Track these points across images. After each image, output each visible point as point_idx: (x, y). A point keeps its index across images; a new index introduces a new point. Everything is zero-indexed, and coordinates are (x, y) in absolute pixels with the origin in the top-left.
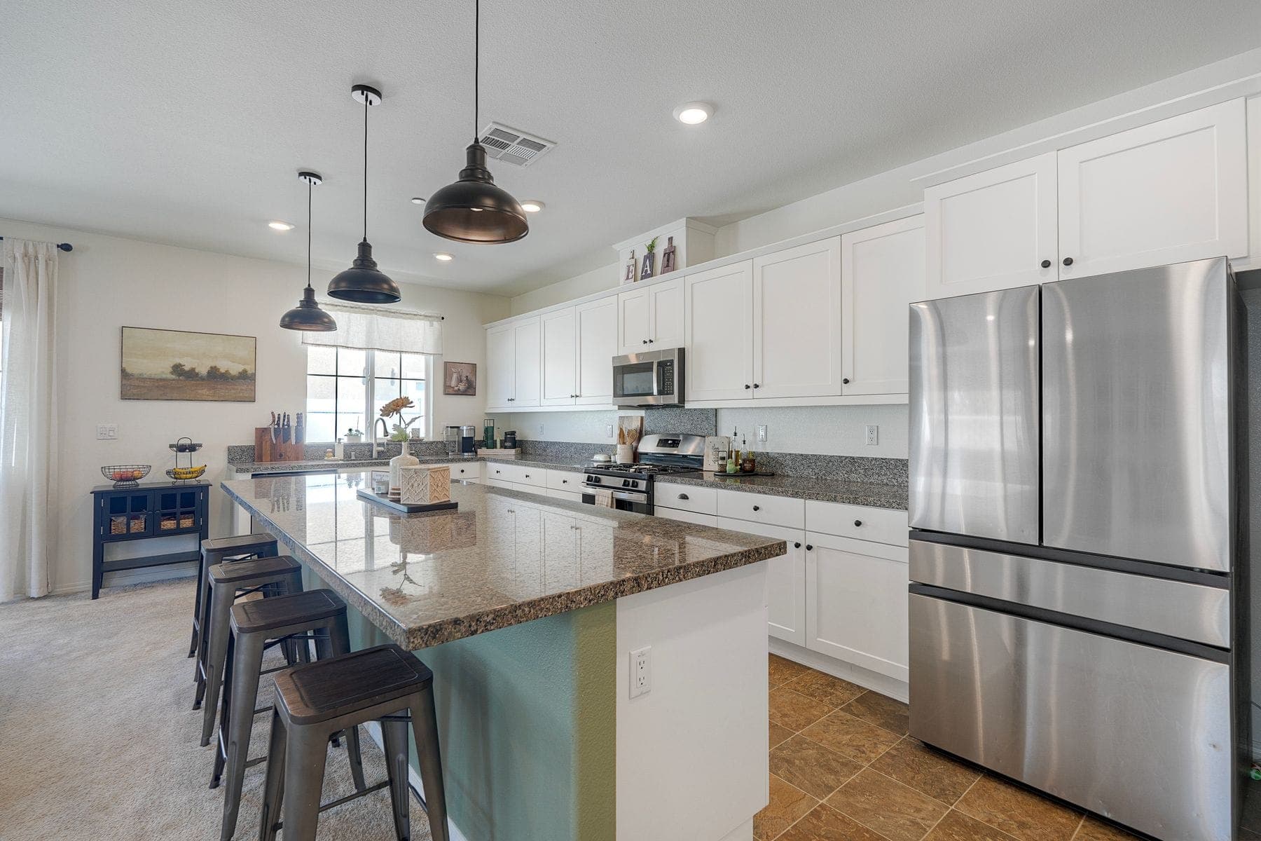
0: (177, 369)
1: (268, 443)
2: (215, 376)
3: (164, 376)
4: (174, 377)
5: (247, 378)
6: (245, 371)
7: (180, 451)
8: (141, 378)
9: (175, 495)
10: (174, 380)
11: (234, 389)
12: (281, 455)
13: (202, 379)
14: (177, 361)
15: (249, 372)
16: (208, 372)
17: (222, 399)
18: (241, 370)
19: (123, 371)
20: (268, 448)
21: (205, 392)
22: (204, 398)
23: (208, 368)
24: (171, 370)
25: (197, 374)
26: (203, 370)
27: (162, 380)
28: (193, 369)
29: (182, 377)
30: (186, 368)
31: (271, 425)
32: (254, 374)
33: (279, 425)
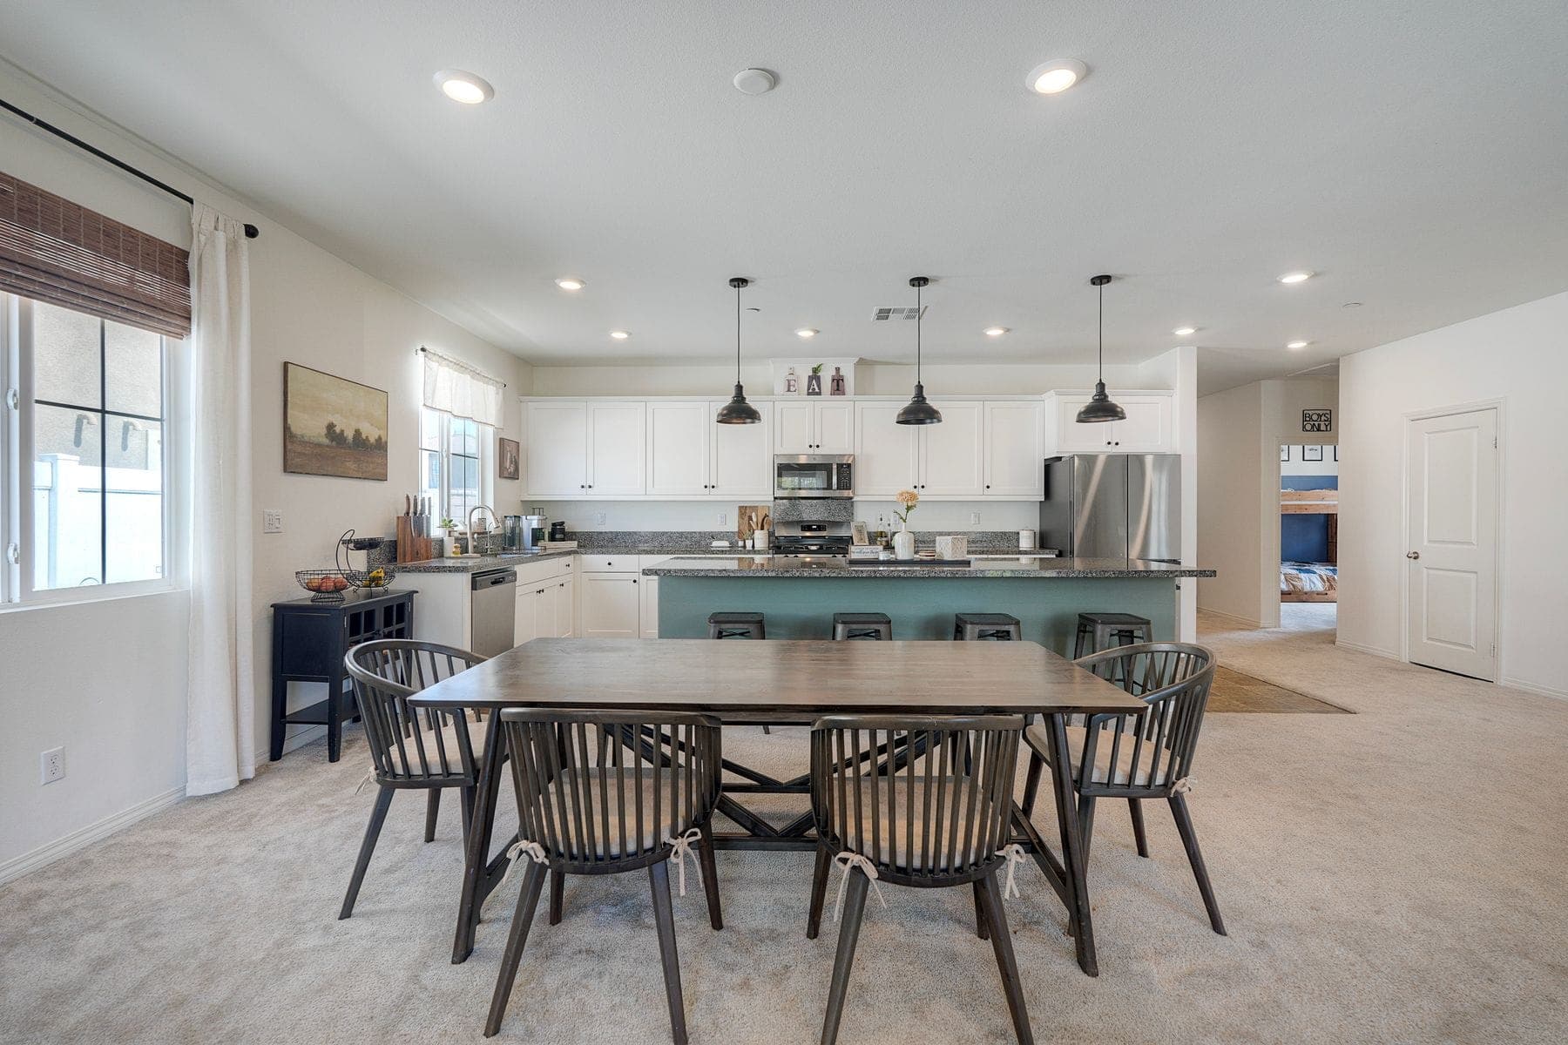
0: (330, 429)
1: (407, 536)
2: (360, 442)
3: (320, 440)
4: (327, 441)
5: (381, 446)
6: (379, 438)
8: (302, 442)
10: (327, 446)
11: (371, 462)
12: (418, 555)
13: (349, 446)
14: (330, 419)
15: (383, 440)
16: (353, 438)
17: (363, 476)
18: (376, 437)
19: (286, 428)
20: (409, 542)
21: (351, 465)
22: (350, 473)
23: (353, 432)
24: (324, 431)
25: (346, 439)
26: (349, 434)
27: (318, 445)
28: (342, 431)
29: (334, 443)
30: (338, 430)
31: (408, 513)
32: (386, 443)
33: (415, 513)
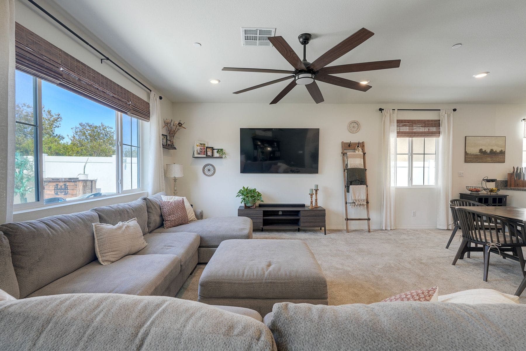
0: (481, 150)
1: (513, 179)
2: (492, 153)
3: (477, 154)
4: (479, 154)
5: (502, 153)
6: (502, 150)
7: (488, 182)
8: (471, 155)
9: (496, 199)
10: (479, 155)
11: (498, 158)
12: (518, 185)
13: (488, 154)
14: (481, 148)
15: (503, 151)
16: (490, 152)
17: (494, 162)
18: (500, 150)
19: (466, 152)
20: (513, 181)
21: (489, 159)
22: (489, 161)
23: (490, 150)
24: (479, 151)
25: (487, 152)
26: (488, 151)
27: (476, 155)
28: (485, 151)
29: (482, 154)
30: (483, 150)
31: (514, 172)
32: (505, 152)
33: (517, 172)
